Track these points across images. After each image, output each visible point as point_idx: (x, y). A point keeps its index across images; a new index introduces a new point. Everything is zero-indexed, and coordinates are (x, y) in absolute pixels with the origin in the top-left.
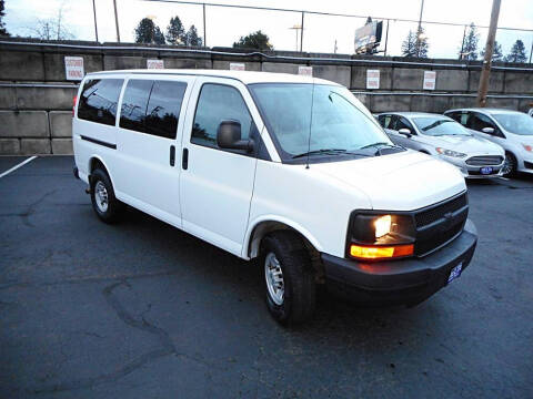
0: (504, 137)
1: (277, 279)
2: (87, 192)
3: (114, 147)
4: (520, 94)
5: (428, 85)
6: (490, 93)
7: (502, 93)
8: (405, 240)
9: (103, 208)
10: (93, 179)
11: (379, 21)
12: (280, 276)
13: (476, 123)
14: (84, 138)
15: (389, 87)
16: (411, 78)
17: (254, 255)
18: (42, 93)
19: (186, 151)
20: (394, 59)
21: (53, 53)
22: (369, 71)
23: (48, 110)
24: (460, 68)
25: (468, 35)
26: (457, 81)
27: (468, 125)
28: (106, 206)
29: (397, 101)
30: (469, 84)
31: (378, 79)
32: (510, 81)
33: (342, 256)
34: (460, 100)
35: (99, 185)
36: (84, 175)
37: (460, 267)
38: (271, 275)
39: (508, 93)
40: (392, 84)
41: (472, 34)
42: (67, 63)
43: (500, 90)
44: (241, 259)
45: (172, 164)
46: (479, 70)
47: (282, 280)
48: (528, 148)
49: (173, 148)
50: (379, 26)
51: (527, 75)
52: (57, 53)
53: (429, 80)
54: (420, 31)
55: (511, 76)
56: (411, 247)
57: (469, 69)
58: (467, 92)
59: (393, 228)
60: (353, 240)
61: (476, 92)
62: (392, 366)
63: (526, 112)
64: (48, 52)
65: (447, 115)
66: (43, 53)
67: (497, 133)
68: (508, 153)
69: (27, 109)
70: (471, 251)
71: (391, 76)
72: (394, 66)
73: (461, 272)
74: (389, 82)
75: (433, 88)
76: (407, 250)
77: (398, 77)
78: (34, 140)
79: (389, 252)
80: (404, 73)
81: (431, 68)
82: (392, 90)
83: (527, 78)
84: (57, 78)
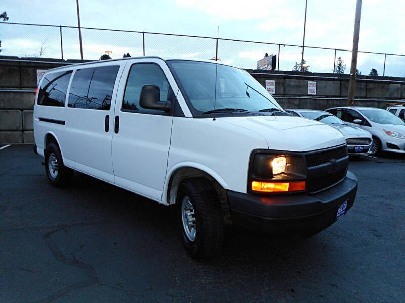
0: (370, 125)
1: (191, 219)
2: (43, 164)
3: (63, 123)
4: (378, 99)
5: (311, 91)
6: (356, 97)
7: (366, 98)
8: (299, 177)
9: (54, 174)
10: (47, 152)
11: (274, 55)
12: (193, 216)
13: (348, 117)
14: (41, 119)
15: (282, 93)
16: (299, 87)
17: (173, 201)
18: (18, 96)
19: (117, 118)
20: (286, 72)
21: (28, 67)
22: (267, 81)
23: (22, 110)
24: (334, 80)
25: (337, 65)
26: (332, 88)
27: (343, 118)
28: (56, 173)
29: (289, 102)
30: (341, 91)
31: (274, 87)
32: (370, 89)
33: (245, 191)
34: (335, 102)
35: (52, 156)
36: (41, 151)
37: (345, 205)
38: (186, 215)
39: (370, 98)
40: (285, 91)
41: (340, 65)
42: (38, 74)
43: (364, 96)
44: (162, 205)
45: (107, 130)
46: (348, 81)
47: (194, 219)
48: (388, 133)
49: (108, 117)
50: (274, 58)
51: (382, 85)
52: (31, 67)
53: (312, 88)
54: (303, 61)
55: (371, 86)
56: (303, 183)
57: (340, 80)
58: (340, 97)
59: (287, 168)
60: (253, 176)
61: (346, 97)
62: (292, 291)
63: (385, 109)
64: (24, 66)
65: (327, 111)
66: (20, 67)
67: (364, 123)
68: (374, 137)
69: (5, 109)
70: (353, 193)
71: (283, 84)
72: (285, 78)
73: (346, 210)
74: (282, 89)
75: (315, 94)
76: (301, 186)
77: (289, 86)
78: (10, 132)
79: (285, 187)
80: (293, 83)
81: (312, 79)
82: (284, 95)
83: (383, 87)
84: (30, 85)
